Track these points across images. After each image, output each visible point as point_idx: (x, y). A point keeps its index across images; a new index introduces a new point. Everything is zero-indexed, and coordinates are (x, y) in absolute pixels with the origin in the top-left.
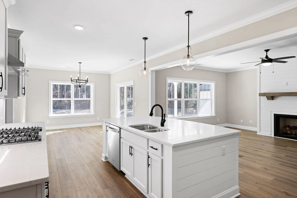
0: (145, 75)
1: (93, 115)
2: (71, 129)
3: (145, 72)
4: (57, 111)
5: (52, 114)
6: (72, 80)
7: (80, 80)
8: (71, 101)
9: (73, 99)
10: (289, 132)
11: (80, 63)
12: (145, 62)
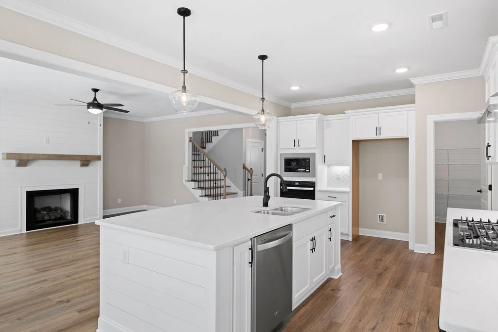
10: (47, 218)
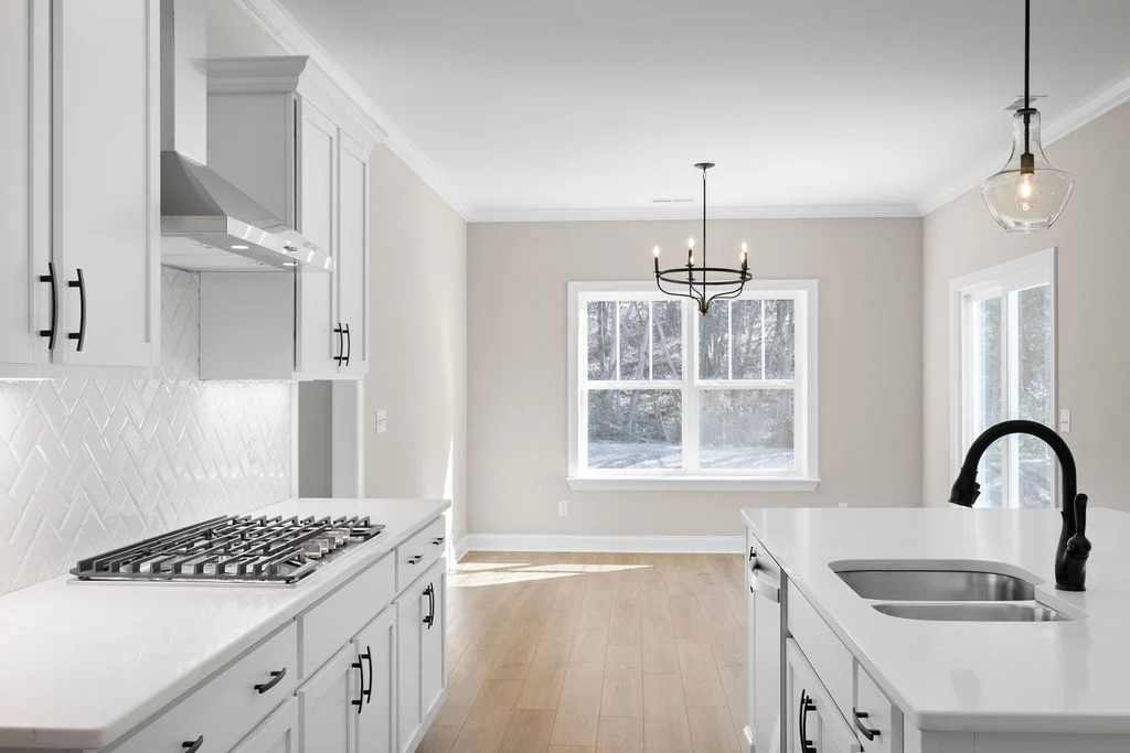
0: (1026, 206)
1: (812, 488)
2: (677, 559)
3: (1026, 188)
4: (670, 453)
5: (584, 467)
6: (658, 274)
7: (704, 269)
8: (684, 398)
9: (691, 384)
11: (705, 166)
12: (1027, 113)
